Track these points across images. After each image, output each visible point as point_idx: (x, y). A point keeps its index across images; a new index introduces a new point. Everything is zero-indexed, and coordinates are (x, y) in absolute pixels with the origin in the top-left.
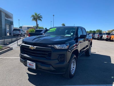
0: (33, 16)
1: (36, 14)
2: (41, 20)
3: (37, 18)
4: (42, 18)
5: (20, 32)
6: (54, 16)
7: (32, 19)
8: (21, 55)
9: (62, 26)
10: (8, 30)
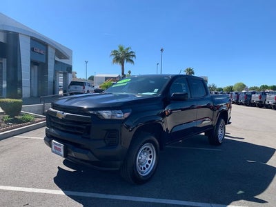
0: (115, 53)
1: (121, 49)
2: (132, 61)
3: (123, 57)
4: (134, 56)
5: (84, 88)
6: (162, 50)
7: (112, 61)
9: (185, 73)
10: (61, 83)
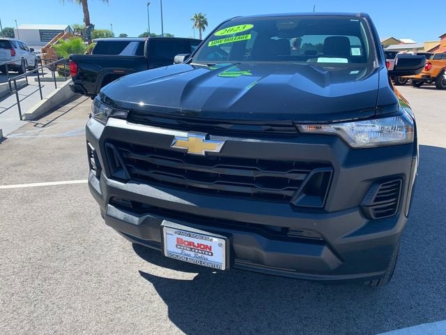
5: (13, 54)
8: (111, 189)
